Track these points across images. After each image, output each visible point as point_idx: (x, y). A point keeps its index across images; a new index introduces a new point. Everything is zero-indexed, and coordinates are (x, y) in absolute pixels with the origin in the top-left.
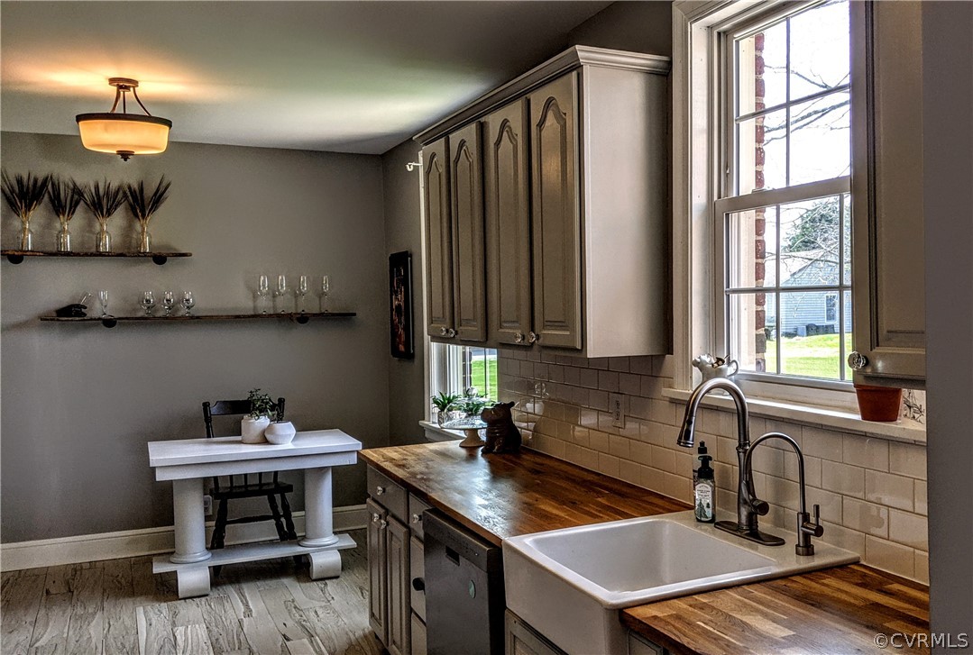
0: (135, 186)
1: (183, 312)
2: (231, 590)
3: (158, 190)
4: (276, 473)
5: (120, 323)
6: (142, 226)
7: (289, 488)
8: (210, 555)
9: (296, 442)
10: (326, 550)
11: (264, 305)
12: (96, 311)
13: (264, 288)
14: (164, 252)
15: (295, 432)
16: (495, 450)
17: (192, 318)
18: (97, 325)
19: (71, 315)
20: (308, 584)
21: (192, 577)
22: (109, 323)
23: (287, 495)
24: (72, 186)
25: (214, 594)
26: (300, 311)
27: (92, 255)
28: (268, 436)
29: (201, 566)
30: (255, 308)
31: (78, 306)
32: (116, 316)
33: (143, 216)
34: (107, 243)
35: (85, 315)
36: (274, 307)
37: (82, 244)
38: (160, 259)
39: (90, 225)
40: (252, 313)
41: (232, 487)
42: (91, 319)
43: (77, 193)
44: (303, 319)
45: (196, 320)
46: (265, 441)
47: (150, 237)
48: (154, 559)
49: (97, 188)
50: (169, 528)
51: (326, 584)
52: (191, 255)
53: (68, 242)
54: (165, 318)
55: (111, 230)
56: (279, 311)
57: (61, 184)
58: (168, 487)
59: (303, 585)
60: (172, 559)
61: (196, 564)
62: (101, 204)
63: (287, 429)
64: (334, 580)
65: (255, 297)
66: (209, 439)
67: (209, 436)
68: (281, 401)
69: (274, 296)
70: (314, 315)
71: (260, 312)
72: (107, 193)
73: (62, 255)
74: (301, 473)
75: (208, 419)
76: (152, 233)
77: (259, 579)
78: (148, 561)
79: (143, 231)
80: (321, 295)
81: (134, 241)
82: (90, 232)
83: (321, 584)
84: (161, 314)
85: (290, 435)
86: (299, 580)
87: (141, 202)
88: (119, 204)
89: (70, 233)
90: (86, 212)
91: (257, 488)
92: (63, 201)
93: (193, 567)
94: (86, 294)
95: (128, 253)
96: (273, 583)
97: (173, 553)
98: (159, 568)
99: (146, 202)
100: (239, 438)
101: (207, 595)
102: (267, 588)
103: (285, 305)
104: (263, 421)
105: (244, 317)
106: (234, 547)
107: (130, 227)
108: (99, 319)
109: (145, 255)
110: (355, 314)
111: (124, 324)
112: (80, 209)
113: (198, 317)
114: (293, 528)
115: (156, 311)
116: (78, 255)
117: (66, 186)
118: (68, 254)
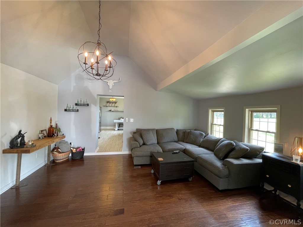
18: (112, 112)
29: (117, 128)
41: (120, 123)
50: (115, 126)
52: (119, 107)
58: (115, 123)
72: (113, 102)
75: (118, 119)
81: (115, 106)
82: (112, 105)
84: (116, 111)
92: (110, 103)
98: (114, 129)
99: (116, 103)
101: (117, 131)
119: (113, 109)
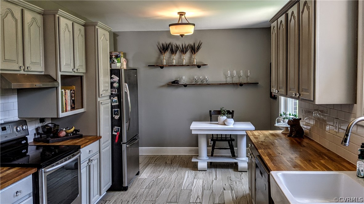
0: (192, 44)
1: (205, 83)
2: (213, 170)
3: (198, 45)
4: (231, 135)
5: (188, 86)
6: (194, 56)
7: (234, 140)
8: (208, 158)
9: (234, 125)
10: (243, 161)
11: (229, 80)
12: (182, 82)
13: (229, 75)
14: (200, 64)
15: (234, 122)
16: (292, 136)
17: (207, 84)
18: (182, 86)
19: (175, 83)
20: (237, 172)
21: (202, 164)
22: (185, 86)
23: (233, 142)
24: (176, 46)
25: (209, 170)
26: (240, 82)
27: (181, 66)
28: (225, 123)
29: (205, 161)
30: (226, 81)
31: (177, 81)
32: (187, 84)
33: (194, 53)
34: (184, 62)
35: (179, 83)
36: (232, 80)
37: (179, 62)
38: (199, 67)
39: (181, 57)
40: (225, 83)
41: (217, 138)
42: (180, 85)
43: (177, 47)
44: (241, 85)
45: (208, 85)
46: (225, 124)
47: (196, 60)
48: (193, 157)
49: (182, 46)
50: (197, 148)
51: (242, 173)
52: (207, 65)
53: (174, 62)
54: (200, 84)
55: (186, 58)
56: (234, 82)
57: (173, 46)
58: (197, 136)
59: (235, 172)
60: (198, 158)
61: (204, 160)
62: (184, 51)
63: (231, 121)
64: (245, 172)
65: (226, 78)
66: (212, 122)
67: (211, 121)
68: (233, 111)
69: (232, 77)
70: (245, 83)
71: (228, 82)
72: (185, 47)
73: (173, 66)
74: (236, 136)
75: (211, 116)
76: (197, 58)
77: (222, 168)
78: (191, 157)
79: (194, 58)
80: (247, 77)
81: (192, 61)
82: (180, 59)
83: (240, 173)
84: (199, 83)
85: (232, 123)
86: (234, 171)
87: (194, 49)
88: (188, 50)
89: (175, 59)
90: (180, 53)
91: (225, 139)
92: (174, 50)
93: (202, 161)
94: (179, 77)
95: (190, 65)
96: (226, 170)
97: (198, 156)
98: (194, 160)
99: (195, 49)
100: (217, 122)
101: (206, 171)
102: (224, 171)
103: (236, 80)
104: (224, 118)
105: (222, 84)
106: (216, 156)
107: (191, 57)
108: (182, 84)
109: (195, 65)
110: (258, 83)
111: (190, 86)
112: (178, 52)
113: (209, 84)
114: (234, 153)
115: (198, 82)
116: (177, 66)
117: (174, 46)
118: (175, 66)
119: (185, 75)
